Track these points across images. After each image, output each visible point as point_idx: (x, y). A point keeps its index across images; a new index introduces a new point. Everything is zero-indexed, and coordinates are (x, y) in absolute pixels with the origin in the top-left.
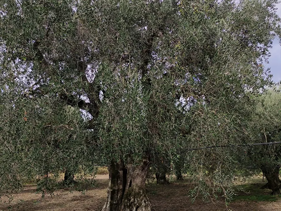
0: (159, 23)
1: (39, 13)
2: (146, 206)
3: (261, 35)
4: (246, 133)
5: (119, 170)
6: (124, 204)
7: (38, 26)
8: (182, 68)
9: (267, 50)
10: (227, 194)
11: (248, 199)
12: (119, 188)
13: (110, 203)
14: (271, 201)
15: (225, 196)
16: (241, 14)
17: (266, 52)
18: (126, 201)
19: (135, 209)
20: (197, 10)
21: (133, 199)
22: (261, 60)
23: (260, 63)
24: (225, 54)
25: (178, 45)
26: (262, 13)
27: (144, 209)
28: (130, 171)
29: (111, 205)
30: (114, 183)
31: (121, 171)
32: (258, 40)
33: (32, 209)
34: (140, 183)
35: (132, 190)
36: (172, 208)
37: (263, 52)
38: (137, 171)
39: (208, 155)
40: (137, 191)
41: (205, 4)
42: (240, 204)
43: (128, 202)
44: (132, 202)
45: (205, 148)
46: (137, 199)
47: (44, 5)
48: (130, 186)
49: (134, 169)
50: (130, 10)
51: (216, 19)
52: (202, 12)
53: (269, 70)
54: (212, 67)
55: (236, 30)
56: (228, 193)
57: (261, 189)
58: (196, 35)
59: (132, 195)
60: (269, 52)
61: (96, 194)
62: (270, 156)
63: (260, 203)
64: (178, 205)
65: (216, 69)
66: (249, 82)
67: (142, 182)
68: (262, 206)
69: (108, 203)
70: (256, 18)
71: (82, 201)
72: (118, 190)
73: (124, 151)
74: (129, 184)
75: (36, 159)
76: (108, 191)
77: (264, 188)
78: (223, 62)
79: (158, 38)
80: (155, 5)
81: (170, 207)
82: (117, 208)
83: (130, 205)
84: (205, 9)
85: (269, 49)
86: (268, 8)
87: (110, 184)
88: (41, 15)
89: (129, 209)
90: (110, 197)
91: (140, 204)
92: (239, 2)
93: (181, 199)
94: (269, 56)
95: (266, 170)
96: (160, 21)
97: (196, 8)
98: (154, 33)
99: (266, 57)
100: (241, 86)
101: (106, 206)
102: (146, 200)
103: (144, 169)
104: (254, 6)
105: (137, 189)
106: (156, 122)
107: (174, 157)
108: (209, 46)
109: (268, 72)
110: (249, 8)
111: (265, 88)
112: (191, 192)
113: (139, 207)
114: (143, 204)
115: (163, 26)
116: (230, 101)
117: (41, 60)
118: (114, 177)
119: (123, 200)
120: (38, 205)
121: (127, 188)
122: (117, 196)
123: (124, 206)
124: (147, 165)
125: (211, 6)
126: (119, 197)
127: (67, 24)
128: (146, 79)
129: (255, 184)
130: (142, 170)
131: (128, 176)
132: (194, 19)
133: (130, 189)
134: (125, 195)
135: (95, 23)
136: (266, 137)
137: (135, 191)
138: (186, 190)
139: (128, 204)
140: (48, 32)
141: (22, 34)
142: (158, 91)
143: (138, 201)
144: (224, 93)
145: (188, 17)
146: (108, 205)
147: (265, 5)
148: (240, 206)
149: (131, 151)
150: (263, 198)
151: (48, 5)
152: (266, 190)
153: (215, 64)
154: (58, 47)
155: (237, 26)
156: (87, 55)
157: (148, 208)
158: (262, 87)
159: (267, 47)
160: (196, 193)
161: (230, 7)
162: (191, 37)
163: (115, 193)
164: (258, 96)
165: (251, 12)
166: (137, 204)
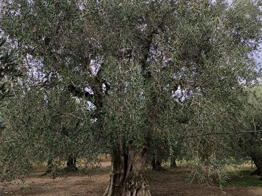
0: (159, 21)
1: (50, 12)
2: (146, 189)
3: (253, 32)
4: (240, 121)
5: (121, 156)
6: (126, 187)
7: (50, 24)
8: (180, 62)
9: (258, 46)
10: (221, 177)
11: (238, 184)
12: (121, 172)
13: (113, 185)
14: (260, 186)
15: (220, 179)
16: (234, 12)
17: (257, 47)
18: (127, 184)
19: (135, 191)
20: (194, 9)
21: (133, 182)
22: (252, 55)
23: (251, 57)
24: (220, 49)
25: (177, 41)
26: (253, 11)
27: (144, 191)
28: (131, 157)
29: (114, 187)
30: (116, 168)
31: (122, 156)
32: (250, 36)
33: (39, 192)
34: (140, 167)
35: (133, 174)
36: (168, 192)
37: (254, 47)
38: (138, 157)
39: (203, 142)
40: (137, 175)
41: (201, 3)
42: (232, 188)
43: (129, 185)
44: (133, 185)
45: (201, 135)
46: (137, 182)
47: (56, 5)
48: (131, 170)
49: (135, 155)
50: (133, 9)
51: (211, 17)
52: (198, 11)
53: (260, 64)
54: (208, 61)
55: (229, 28)
56: (223, 176)
57: (250, 176)
58: (193, 32)
59: (133, 179)
60: (260, 47)
61: (97, 179)
62: (259, 144)
63: (250, 188)
64: (174, 189)
65: (211, 63)
66: (243, 74)
67: (141, 167)
68: (252, 190)
69: (111, 186)
70: (248, 16)
71: (85, 185)
72: (120, 174)
73: (128, 137)
74: (130, 168)
75: (47, 144)
76: (111, 175)
77: (253, 175)
78: (218, 57)
79: (158, 35)
80: (155, 4)
81: (166, 191)
82: (119, 190)
83: (131, 188)
84: (201, 8)
85: (259, 44)
86: (259, 7)
87: (112, 168)
88: (52, 14)
89: (130, 192)
90: (112, 180)
91: (140, 187)
92: (232, 2)
93: (176, 184)
94: (260, 51)
95: (255, 157)
96: (160, 19)
97: (193, 7)
98: (154, 30)
99: (257, 52)
100: (235, 78)
101: (109, 189)
102: (146, 183)
103: (143, 155)
104: (246, 5)
105: (137, 173)
106: (156, 111)
107: (173, 143)
108: (205, 42)
109: (259, 65)
110: (242, 7)
111: (257, 80)
112: (188, 175)
113: (139, 189)
114: (143, 187)
115: (162, 23)
116: (225, 92)
117: (52, 55)
118: (116, 162)
119: (124, 183)
120: (45, 188)
121: (128, 172)
122: (119, 180)
123: (126, 189)
124: (146, 151)
125: (207, 5)
126: (120, 180)
127: (76, 22)
128: (147, 72)
129: (244, 171)
130: (142, 156)
131: (129, 161)
132: (191, 17)
133: (131, 173)
134: (126, 178)
135: (100, 21)
136: (255, 127)
137: (136, 175)
138: (181, 176)
139: (129, 187)
140: (57, 30)
141: (35, 32)
142: (158, 83)
143: (138, 184)
144: (219, 84)
145: (185, 16)
146: (111, 188)
147: (256, 4)
148: (231, 190)
149: (134, 137)
150: (253, 183)
151: (58, 5)
152: (255, 176)
153: (210, 58)
154: (67, 43)
155: (231, 24)
156: (91, 50)
157: (148, 190)
158: (255, 79)
159: (258, 43)
160: (192, 176)
161: (224, 6)
162: (189, 33)
163: (117, 177)
164: (251, 87)
165: (243, 10)
166: (138, 187)
